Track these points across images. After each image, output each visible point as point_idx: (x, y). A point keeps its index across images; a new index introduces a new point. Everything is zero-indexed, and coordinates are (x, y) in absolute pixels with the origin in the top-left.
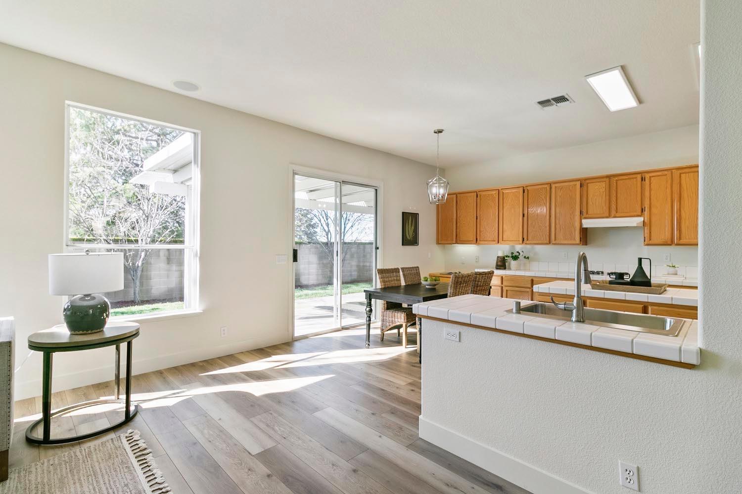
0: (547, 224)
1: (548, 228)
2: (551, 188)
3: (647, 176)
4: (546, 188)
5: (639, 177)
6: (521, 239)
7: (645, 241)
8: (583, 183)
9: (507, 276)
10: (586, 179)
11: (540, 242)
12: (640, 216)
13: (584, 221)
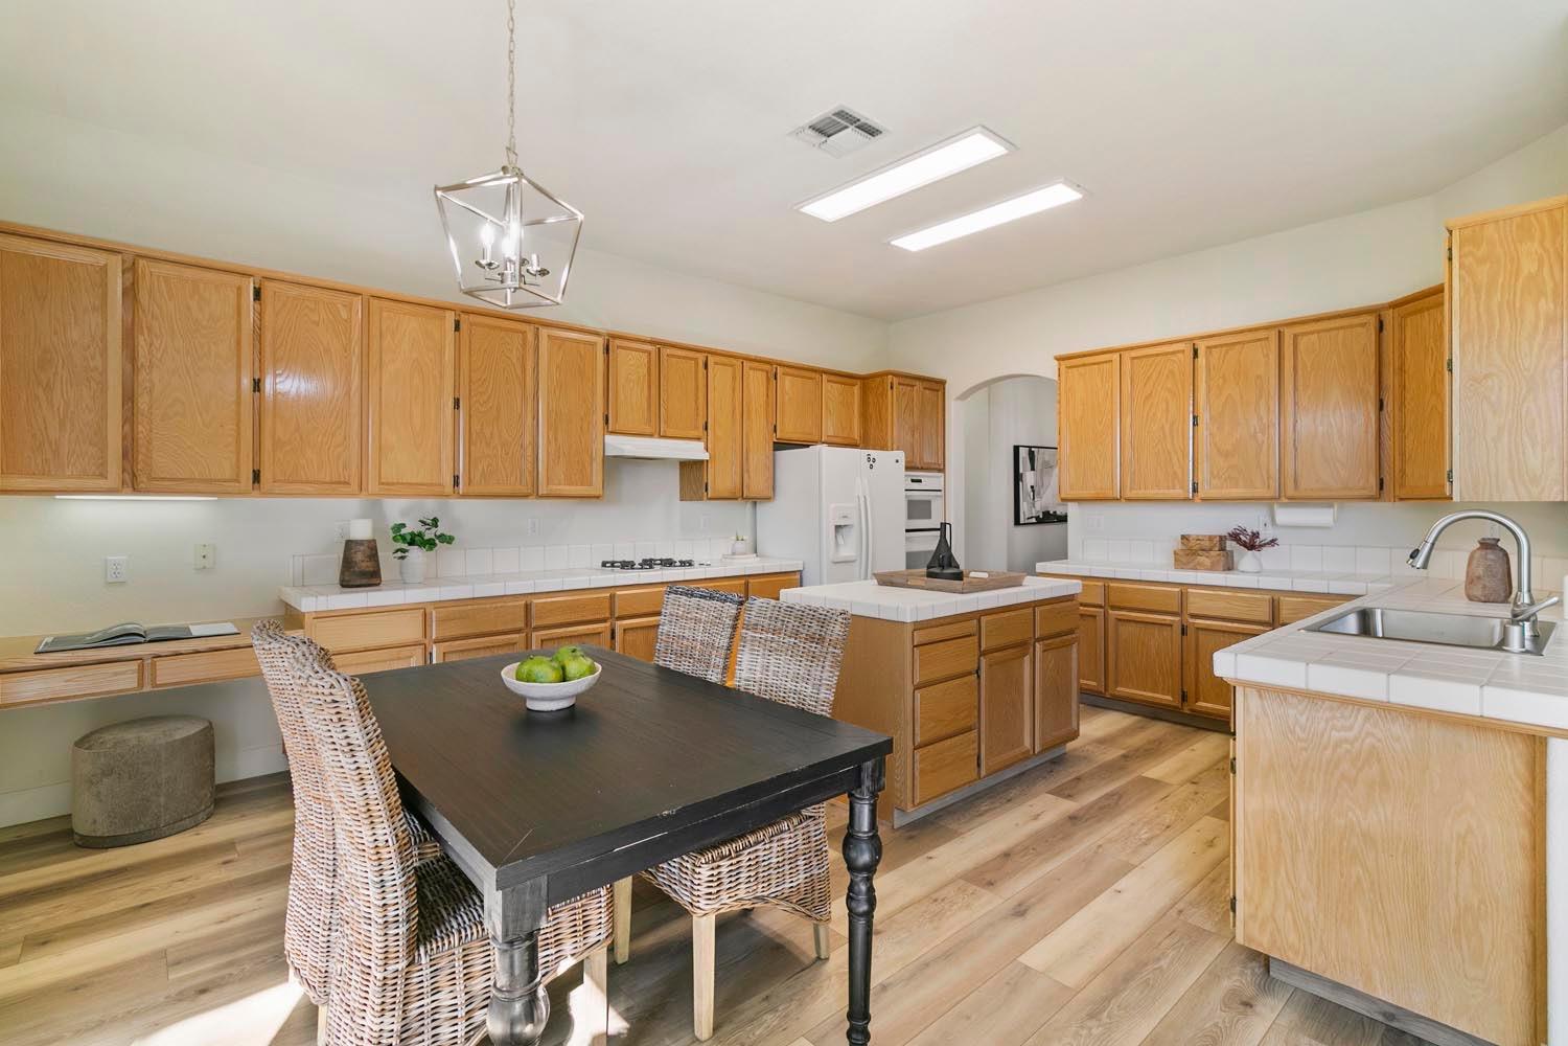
0: (528, 439)
1: (529, 451)
2: (537, 336)
3: (711, 359)
4: (524, 333)
5: (701, 357)
6: (449, 481)
7: (706, 490)
8: (611, 343)
9: (439, 604)
10: (614, 337)
11: (507, 489)
12: (699, 439)
13: (609, 439)
